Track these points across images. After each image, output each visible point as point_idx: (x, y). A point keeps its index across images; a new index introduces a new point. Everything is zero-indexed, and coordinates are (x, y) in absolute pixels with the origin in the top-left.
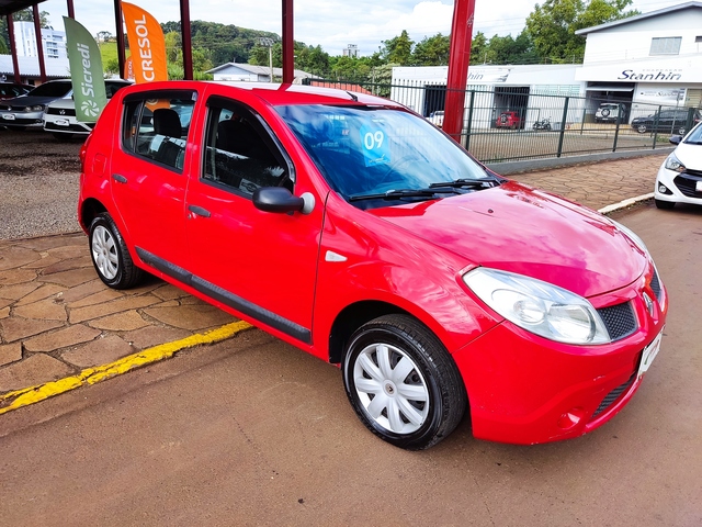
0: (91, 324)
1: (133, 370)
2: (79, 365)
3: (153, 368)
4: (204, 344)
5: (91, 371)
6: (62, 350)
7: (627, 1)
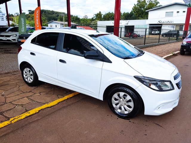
0: (13, 102)
1: (26, 117)
2: (9, 117)
3: (32, 117)
4: (48, 107)
5: (13, 119)
6: (4, 112)
7: (158, 3)
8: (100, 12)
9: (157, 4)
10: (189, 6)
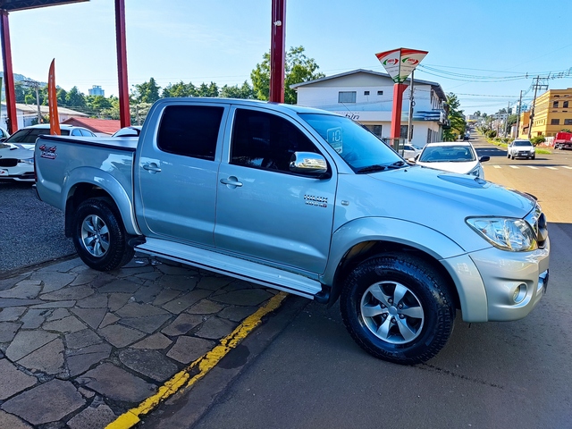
0: (189, 312)
2: (214, 338)
5: (225, 340)
6: (192, 332)
7: (316, 66)
8: (152, 80)
9: (313, 70)
10: (396, 80)
